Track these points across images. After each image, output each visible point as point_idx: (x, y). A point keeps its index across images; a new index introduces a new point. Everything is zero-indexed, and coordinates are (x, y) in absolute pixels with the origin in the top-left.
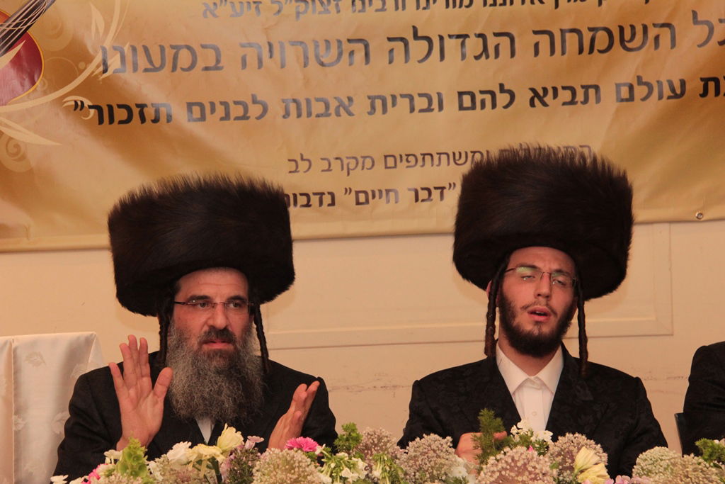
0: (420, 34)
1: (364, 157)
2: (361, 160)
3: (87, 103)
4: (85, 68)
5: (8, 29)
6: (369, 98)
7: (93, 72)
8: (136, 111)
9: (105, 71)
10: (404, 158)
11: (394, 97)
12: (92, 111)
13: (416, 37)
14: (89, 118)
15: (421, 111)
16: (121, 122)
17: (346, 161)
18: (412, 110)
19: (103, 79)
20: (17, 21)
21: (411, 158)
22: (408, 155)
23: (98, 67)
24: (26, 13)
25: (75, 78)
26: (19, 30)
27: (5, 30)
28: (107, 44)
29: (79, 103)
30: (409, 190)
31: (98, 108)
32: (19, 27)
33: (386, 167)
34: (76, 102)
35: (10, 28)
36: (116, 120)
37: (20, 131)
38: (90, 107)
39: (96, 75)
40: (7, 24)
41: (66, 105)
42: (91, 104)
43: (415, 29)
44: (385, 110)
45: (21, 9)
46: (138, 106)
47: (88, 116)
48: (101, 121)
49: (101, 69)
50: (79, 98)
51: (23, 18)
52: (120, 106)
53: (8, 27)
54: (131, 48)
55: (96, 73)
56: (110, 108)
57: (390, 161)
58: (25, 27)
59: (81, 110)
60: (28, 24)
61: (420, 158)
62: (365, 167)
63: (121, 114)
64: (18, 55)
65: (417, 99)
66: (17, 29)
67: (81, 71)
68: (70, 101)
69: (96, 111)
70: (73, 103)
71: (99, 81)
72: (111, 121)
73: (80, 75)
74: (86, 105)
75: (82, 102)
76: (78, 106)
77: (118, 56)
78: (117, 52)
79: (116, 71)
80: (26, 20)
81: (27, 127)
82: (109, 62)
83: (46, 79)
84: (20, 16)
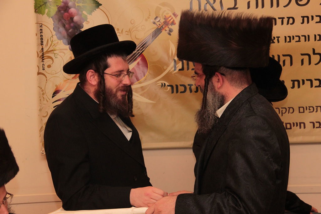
0: (316, 52)
1: (289, 108)
2: (288, 109)
3: (167, 84)
4: (166, 69)
6: (292, 81)
7: (170, 70)
8: (188, 87)
9: (175, 70)
10: (308, 108)
11: (303, 81)
12: (169, 88)
13: (314, 53)
15: (316, 87)
16: (181, 92)
17: (281, 110)
18: (312, 86)
19: (174, 73)
20: (138, 49)
21: (311, 108)
22: (310, 107)
23: (172, 68)
24: (141, 46)
25: (162, 73)
26: (139, 53)
28: (176, 58)
29: (163, 84)
30: (310, 122)
31: (172, 86)
32: (139, 51)
33: (300, 112)
34: (162, 84)
35: (135, 52)
36: (179, 91)
37: (138, 96)
38: (168, 86)
39: (171, 72)
41: (158, 85)
42: (168, 84)
43: (314, 50)
44: (299, 87)
45: (141, 43)
46: (189, 85)
47: (167, 90)
48: (173, 92)
49: (173, 69)
50: (163, 82)
52: (181, 85)
55: (171, 71)
56: (177, 86)
57: (302, 110)
58: (142, 51)
59: (164, 87)
61: (315, 108)
62: (290, 112)
63: (181, 89)
64: (138, 63)
65: (314, 81)
66: (138, 52)
67: (165, 70)
68: (160, 83)
69: (171, 87)
70: (161, 84)
71: (172, 74)
72: (177, 92)
73: (164, 72)
74: (166, 85)
75: (165, 84)
76: (163, 85)
77: (181, 63)
78: (180, 61)
79: (180, 70)
80: (142, 48)
81: (141, 95)
82: (177, 66)
83: (150, 74)
84: (139, 47)
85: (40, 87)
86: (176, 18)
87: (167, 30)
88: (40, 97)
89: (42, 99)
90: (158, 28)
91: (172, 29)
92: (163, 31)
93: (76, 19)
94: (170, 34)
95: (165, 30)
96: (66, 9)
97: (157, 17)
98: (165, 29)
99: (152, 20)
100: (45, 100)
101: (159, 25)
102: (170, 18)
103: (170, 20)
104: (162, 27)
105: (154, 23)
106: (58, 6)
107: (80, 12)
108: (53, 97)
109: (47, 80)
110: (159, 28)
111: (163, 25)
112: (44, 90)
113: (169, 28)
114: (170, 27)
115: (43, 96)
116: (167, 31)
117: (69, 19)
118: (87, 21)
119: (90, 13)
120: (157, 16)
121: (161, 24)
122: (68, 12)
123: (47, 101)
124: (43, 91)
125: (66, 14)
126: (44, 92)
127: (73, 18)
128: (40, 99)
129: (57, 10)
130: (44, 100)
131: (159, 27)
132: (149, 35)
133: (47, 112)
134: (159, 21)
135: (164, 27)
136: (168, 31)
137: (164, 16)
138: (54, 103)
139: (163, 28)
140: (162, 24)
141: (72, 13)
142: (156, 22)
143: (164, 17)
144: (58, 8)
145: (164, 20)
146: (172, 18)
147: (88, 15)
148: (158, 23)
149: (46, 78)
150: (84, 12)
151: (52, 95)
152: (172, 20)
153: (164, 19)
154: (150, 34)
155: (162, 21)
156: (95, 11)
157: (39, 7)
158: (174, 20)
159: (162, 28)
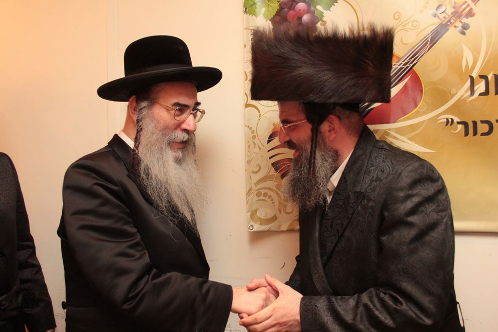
3: (456, 120)
4: (456, 93)
5: (399, 67)
7: (462, 96)
9: (472, 94)
12: (460, 126)
14: (457, 131)
16: (483, 134)
19: (471, 101)
20: (406, 61)
23: (466, 92)
24: (411, 56)
25: (448, 101)
26: (408, 67)
27: (397, 68)
28: (475, 74)
29: (450, 120)
31: (465, 124)
32: (407, 65)
34: (447, 119)
35: (401, 66)
36: (479, 132)
37: (404, 142)
38: (459, 123)
39: (464, 98)
40: (399, 64)
41: (439, 122)
42: (459, 121)
45: (410, 52)
47: (457, 130)
48: (467, 134)
49: (469, 93)
50: (450, 116)
51: (410, 59)
52: (482, 122)
53: (399, 65)
54: (494, 76)
55: (465, 96)
56: (475, 123)
58: (412, 65)
59: (451, 125)
60: (414, 63)
63: (483, 128)
66: (406, 66)
67: (453, 96)
68: (443, 119)
69: (463, 126)
70: (445, 120)
71: (467, 102)
72: (475, 133)
73: (451, 98)
74: (455, 121)
75: (453, 120)
76: (449, 123)
77: (483, 82)
78: (483, 79)
79: (481, 94)
80: (413, 59)
81: (410, 139)
82: (475, 88)
83: (426, 103)
84: (408, 57)
85: (248, 127)
86: (475, 4)
87: (458, 27)
88: (248, 142)
89: (252, 145)
90: (441, 23)
91: (467, 25)
92: (452, 29)
93: (306, 18)
94: (463, 33)
95: (455, 27)
96: (292, 4)
97: (440, 6)
98: (454, 25)
99: (432, 11)
100: (257, 146)
101: (444, 18)
102: (464, 6)
103: (464, 9)
104: (448, 21)
105: (435, 15)
106: (280, 1)
107: (312, 8)
108: (269, 142)
109: (260, 116)
110: (444, 23)
111: (451, 17)
112: (255, 131)
113: (462, 22)
114: (464, 20)
115: (254, 140)
116: (458, 29)
117: (295, 19)
118: (323, 21)
119: (328, 8)
120: (440, 4)
121: (447, 16)
122: (294, 10)
123: (260, 149)
124: (253, 132)
125: (291, 12)
126: (255, 134)
127: (302, 17)
128: (249, 146)
129: (278, 8)
130: (255, 147)
131: (443, 21)
132: (426, 36)
133: (259, 165)
134: (444, 12)
135: (452, 21)
136: (460, 28)
137: (453, 3)
138: (269, 152)
139: (451, 23)
140: (449, 16)
141: (300, 10)
142: (439, 15)
143: (454, 5)
144: (280, 5)
145: (453, 10)
146: (469, 5)
147: (324, 11)
148: (442, 16)
149: (259, 112)
150: (319, 7)
151: (267, 140)
152: (468, 9)
153: (454, 7)
154: (426, 34)
155: (450, 11)
156: (335, 4)
157: (252, 6)
158: (471, 9)
159: (449, 23)
